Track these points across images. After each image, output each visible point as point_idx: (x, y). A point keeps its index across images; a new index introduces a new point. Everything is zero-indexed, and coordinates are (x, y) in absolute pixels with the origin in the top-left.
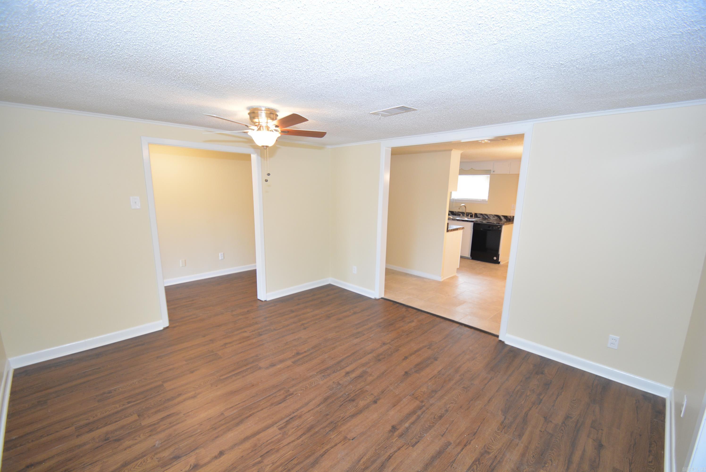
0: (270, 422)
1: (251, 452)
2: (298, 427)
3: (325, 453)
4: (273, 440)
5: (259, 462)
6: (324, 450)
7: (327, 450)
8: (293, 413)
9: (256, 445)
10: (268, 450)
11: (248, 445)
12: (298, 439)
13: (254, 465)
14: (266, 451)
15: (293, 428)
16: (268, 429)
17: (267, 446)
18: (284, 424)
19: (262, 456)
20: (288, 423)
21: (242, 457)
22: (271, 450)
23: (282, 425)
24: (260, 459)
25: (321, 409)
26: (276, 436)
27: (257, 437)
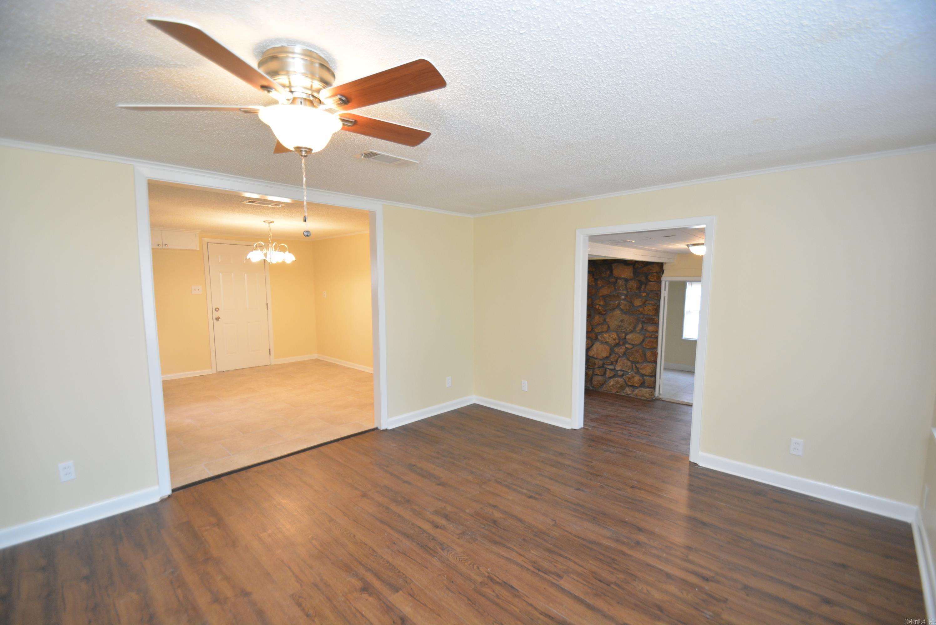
0: (552, 590)
1: (608, 596)
2: (551, 562)
3: (579, 537)
4: (582, 581)
5: (616, 584)
6: (575, 538)
7: (575, 536)
8: (528, 569)
9: (596, 595)
10: (598, 582)
11: (599, 603)
12: (570, 559)
13: (623, 589)
14: (600, 583)
15: (555, 566)
16: (566, 589)
17: (592, 584)
18: (551, 575)
19: (607, 585)
20: (547, 572)
21: (618, 603)
22: (595, 579)
23: (554, 576)
24: (612, 586)
25: (515, 546)
26: (574, 579)
27: (582, 596)
